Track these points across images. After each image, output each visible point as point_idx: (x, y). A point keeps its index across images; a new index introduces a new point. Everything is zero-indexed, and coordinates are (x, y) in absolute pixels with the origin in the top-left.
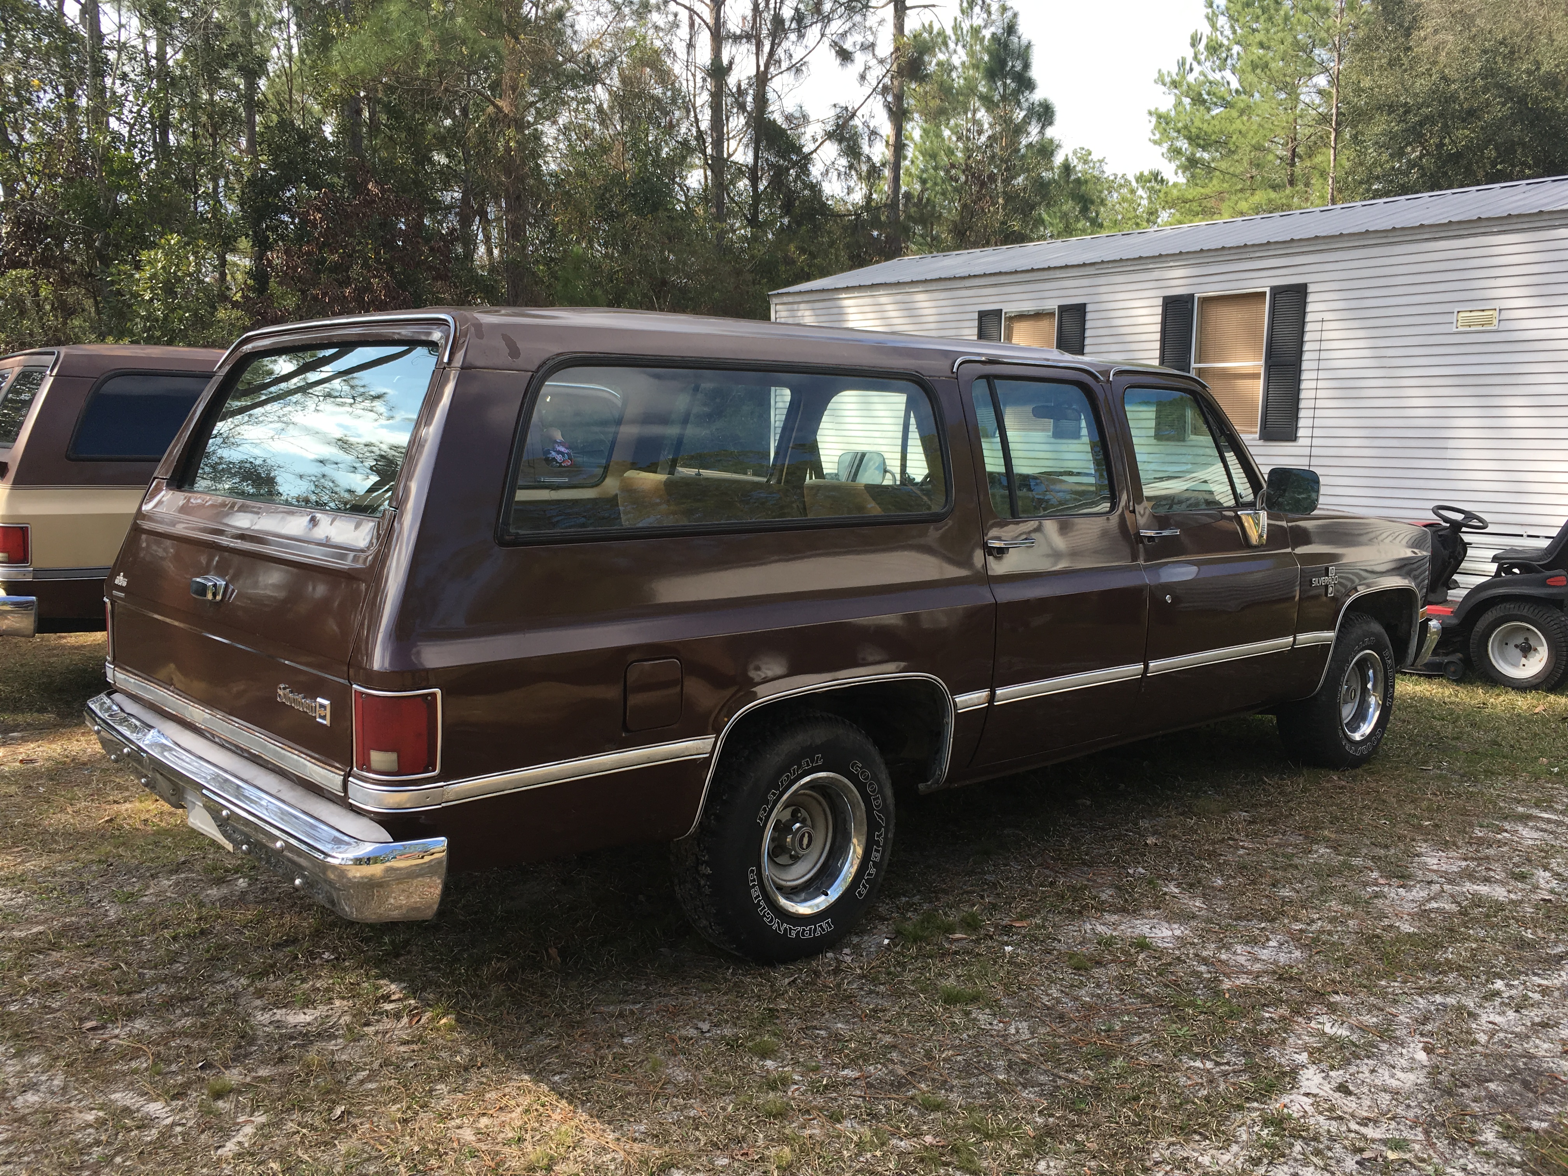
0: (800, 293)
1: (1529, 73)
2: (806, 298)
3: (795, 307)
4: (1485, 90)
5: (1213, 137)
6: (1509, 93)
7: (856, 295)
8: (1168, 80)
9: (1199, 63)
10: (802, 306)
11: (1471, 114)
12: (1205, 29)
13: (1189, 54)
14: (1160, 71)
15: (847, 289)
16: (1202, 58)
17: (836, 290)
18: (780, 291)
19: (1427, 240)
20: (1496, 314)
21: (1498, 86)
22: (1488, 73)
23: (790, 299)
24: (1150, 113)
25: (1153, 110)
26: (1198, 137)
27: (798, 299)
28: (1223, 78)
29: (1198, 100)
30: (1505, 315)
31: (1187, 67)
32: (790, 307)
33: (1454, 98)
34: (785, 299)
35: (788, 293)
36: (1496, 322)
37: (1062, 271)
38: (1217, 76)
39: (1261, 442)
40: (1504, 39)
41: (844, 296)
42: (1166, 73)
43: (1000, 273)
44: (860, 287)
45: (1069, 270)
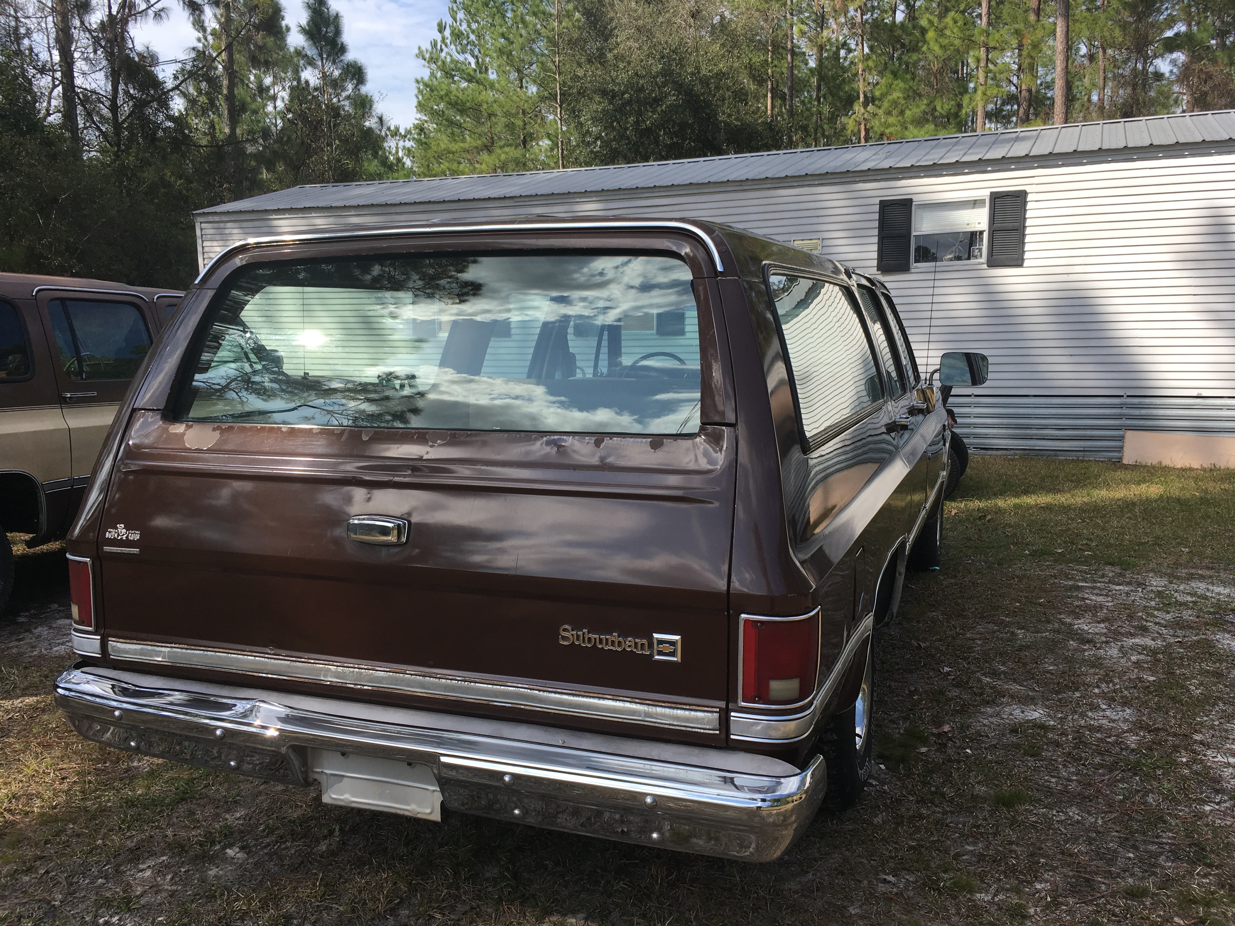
0: (228, 213)
1: (693, 74)
2: (233, 218)
3: (222, 225)
4: (665, 84)
5: (468, 104)
6: (679, 87)
7: (287, 216)
8: (427, 56)
9: (446, 45)
10: (229, 225)
11: (657, 101)
12: (449, 21)
13: (438, 37)
14: (419, 48)
15: (278, 211)
16: (448, 41)
17: (266, 211)
18: (206, 210)
19: (769, 188)
20: (820, 242)
21: (674, 82)
22: (666, 73)
23: (216, 218)
24: (417, 82)
25: (419, 79)
26: (456, 103)
27: (224, 218)
28: (466, 59)
29: (448, 74)
30: (827, 243)
31: (439, 47)
32: (215, 225)
33: (641, 89)
34: (211, 218)
35: (215, 213)
36: (820, 248)
37: (484, 202)
38: (461, 58)
39: (657, 337)
40: (676, 48)
41: (274, 217)
42: (424, 49)
43: (429, 202)
44: (291, 210)
45: (490, 202)
